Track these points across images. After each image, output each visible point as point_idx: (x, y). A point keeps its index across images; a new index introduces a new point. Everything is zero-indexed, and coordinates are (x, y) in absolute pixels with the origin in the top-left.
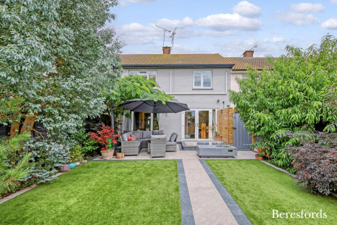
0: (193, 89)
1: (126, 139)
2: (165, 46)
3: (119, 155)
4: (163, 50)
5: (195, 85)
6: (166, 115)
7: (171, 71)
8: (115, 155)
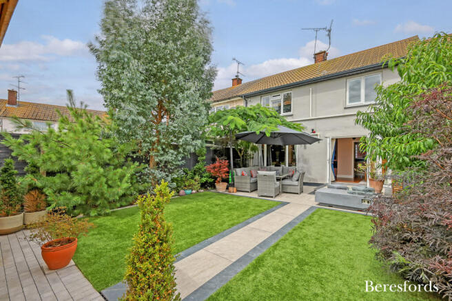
0: (345, 108)
1: (239, 174)
2: (317, 51)
3: (231, 189)
4: (315, 58)
5: (350, 101)
6: (305, 148)
7: (311, 88)
8: (227, 188)
